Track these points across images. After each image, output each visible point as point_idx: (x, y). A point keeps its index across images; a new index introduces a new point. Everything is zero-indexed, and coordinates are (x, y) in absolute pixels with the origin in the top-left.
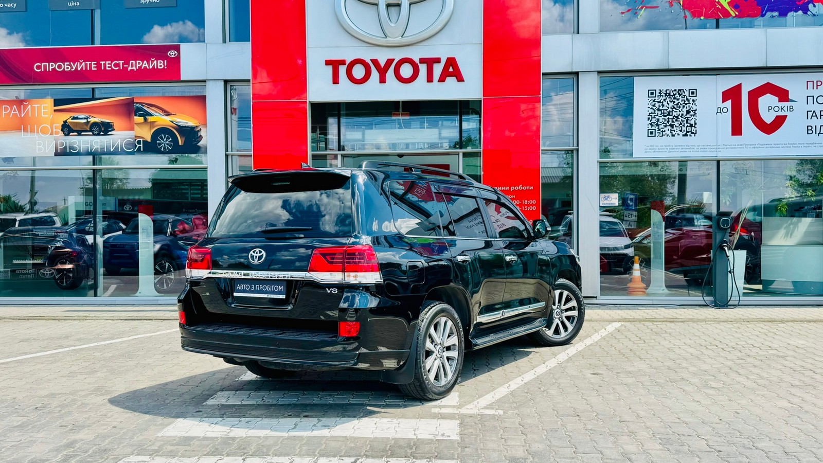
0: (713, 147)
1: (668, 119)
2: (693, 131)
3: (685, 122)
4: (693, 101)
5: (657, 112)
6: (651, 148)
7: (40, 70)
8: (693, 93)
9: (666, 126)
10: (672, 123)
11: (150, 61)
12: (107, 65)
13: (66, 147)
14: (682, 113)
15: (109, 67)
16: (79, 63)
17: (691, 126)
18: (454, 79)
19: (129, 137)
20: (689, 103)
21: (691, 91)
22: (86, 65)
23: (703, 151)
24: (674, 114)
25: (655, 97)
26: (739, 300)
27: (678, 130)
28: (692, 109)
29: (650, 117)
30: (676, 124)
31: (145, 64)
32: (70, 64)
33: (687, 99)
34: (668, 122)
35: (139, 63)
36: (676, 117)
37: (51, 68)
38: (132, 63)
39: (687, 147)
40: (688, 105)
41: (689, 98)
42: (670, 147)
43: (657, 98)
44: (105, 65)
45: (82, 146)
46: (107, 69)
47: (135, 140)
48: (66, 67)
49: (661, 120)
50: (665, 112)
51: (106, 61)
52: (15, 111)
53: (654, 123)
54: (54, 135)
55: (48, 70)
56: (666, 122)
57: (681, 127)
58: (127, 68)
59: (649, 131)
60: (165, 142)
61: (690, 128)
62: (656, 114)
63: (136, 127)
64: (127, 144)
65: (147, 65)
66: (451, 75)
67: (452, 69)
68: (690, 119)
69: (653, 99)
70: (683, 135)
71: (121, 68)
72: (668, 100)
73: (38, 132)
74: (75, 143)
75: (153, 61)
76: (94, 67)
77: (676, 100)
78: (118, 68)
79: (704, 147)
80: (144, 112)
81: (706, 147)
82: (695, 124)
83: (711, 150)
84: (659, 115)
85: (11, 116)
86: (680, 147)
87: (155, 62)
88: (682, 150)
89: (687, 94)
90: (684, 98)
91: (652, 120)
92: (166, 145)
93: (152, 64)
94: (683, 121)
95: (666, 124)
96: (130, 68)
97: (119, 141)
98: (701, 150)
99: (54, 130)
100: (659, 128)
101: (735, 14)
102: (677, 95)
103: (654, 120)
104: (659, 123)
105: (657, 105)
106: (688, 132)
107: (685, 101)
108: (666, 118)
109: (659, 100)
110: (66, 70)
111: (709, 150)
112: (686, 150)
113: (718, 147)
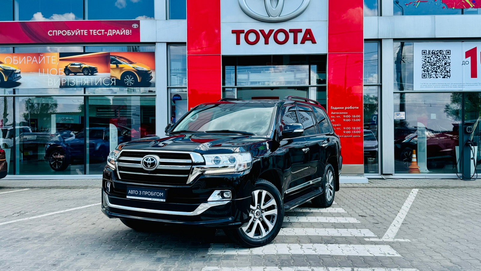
0: (460, 85)
1: (434, 67)
2: (448, 75)
3: (444, 70)
4: (449, 57)
5: (427, 63)
6: (424, 85)
7: (52, 35)
8: (448, 52)
9: (432, 72)
10: (436, 70)
11: (121, 30)
12: (94, 32)
13: (67, 83)
14: (442, 64)
15: (95, 33)
16: (76, 31)
17: (447, 72)
18: (310, 42)
19: (107, 76)
20: (446, 58)
21: (447, 51)
22: (81, 32)
23: (454, 87)
24: (437, 65)
25: (426, 54)
26: (477, 176)
27: (439, 74)
28: (447, 62)
29: (423, 66)
30: (439, 70)
31: (118, 32)
32: (71, 31)
33: (445, 56)
34: (434, 69)
35: (114, 31)
36: (438, 66)
37: (59, 33)
38: (110, 31)
39: (445, 85)
40: (445, 59)
41: (446, 55)
42: (436, 85)
43: (427, 55)
44: (93, 32)
45: (77, 82)
46: (94, 34)
47: (111, 78)
48: (68, 33)
49: (429, 68)
50: (432, 63)
51: (93, 30)
52: (35, 60)
53: (426, 70)
54: (59, 75)
55: (56, 35)
56: (433, 69)
57: (442, 72)
58: (107, 34)
59: (423, 75)
60: (129, 80)
61: (447, 73)
62: (427, 65)
63: (111, 71)
64: (106, 81)
65: (119, 33)
66: (308, 39)
67: (309, 36)
68: (447, 68)
69: (425, 55)
70: (443, 78)
71: (103, 34)
72: (434, 56)
73: (49, 73)
74: (73, 80)
75: (123, 31)
76: (86, 34)
77: (438, 57)
78: (101, 34)
79: (455, 85)
80: (116, 61)
81: (456, 85)
82: (450, 71)
83: (459, 86)
84: (429, 65)
85: (32, 63)
86: (441, 85)
87: (124, 31)
88: (442, 86)
89: (445, 53)
90: (443, 55)
91: (424, 68)
92: (130, 82)
93: (122, 32)
94: (443, 69)
95: (433, 70)
96: (108, 34)
97: (101, 79)
98: (453, 86)
99: (59, 72)
100: (428, 73)
101: (473, 6)
102: (439, 54)
103: (425, 68)
104: (429, 70)
105: (427, 59)
106: (446, 75)
107: (443, 57)
108: (433, 67)
109: (428, 57)
110: (68, 35)
111: (458, 86)
112: (444, 86)
113: (463, 85)
